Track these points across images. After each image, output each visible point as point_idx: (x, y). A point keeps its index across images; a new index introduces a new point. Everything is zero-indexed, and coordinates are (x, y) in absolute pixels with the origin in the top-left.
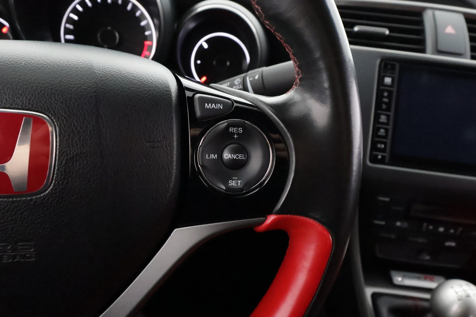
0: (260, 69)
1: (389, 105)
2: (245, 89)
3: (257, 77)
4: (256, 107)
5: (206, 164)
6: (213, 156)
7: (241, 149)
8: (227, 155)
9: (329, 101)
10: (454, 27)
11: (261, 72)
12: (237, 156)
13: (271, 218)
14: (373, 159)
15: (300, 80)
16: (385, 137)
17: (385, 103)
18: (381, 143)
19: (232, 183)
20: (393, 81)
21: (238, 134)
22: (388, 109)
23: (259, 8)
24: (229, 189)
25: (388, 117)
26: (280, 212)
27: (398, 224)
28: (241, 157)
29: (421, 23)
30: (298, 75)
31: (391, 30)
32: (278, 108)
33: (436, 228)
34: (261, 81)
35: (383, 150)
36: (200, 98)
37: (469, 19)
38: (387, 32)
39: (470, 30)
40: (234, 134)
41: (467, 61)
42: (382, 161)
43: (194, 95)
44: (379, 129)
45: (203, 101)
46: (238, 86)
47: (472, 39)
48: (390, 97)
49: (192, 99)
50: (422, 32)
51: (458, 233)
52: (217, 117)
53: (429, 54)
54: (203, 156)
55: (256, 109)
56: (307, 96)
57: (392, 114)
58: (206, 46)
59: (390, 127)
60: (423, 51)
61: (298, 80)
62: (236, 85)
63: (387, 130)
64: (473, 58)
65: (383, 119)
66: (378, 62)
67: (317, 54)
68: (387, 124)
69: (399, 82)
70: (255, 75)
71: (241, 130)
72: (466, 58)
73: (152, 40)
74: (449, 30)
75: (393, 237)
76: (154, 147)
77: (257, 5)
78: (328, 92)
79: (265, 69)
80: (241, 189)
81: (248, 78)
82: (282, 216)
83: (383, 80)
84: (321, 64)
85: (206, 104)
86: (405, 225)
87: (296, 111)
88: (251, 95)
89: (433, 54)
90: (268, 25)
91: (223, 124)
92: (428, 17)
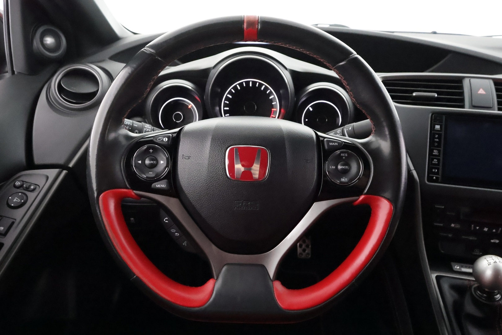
0: (352, 124)
1: (439, 143)
2: (344, 135)
3: (350, 129)
4: (353, 144)
5: (330, 171)
6: (334, 167)
7: (347, 164)
8: (340, 167)
9: (389, 140)
10: (484, 90)
11: (353, 126)
12: (345, 167)
13: (362, 197)
14: (430, 179)
15: (375, 131)
16: (438, 164)
17: (437, 142)
18: (435, 168)
19: (343, 180)
20: (441, 127)
21: (345, 157)
22: (439, 146)
23: (354, 100)
24: (341, 182)
25: (439, 151)
26: (366, 194)
27: (453, 225)
28: (347, 167)
29: (461, 88)
30: (374, 129)
31: (438, 93)
32: (364, 145)
33: (482, 228)
34: (353, 130)
35: (437, 173)
36: (327, 140)
37: (497, 83)
38: (436, 96)
39: (497, 90)
40: (343, 157)
41: (496, 112)
42: (436, 181)
43: (324, 139)
44: (433, 160)
45: (328, 142)
46: (339, 134)
47: (498, 97)
48: (439, 138)
49: (323, 141)
50: (462, 94)
51: (499, 232)
52: (335, 149)
53: (466, 109)
54: (328, 168)
55: (354, 145)
56: (378, 138)
57: (442, 149)
58: (311, 109)
59: (441, 158)
60: (463, 107)
61: (374, 131)
62: (338, 134)
63: (439, 160)
64: (499, 109)
65: (435, 152)
66: (430, 115)
67: (382, 119)
68: (439, 156)
69: (445, 128)
70: (349, 127)
71: (346, 155)
72: (494, 110)
73: (276, 108)
74: (481, 91)
75: (450, 235)
76: (307, 162)
77: (354, 98)
78: (388, 136)
79: (355, 124)
80: (347, 183)
81: (345, 129)
82: (367, 196)
83: (434, 127)
84: (384, 124)
85: (330, 143)
86: (458, 226)
87: (374, 146)
88: (347, 137)
89: (469, 108)
90: (358, 106)
91: (338, 152)
92: (466, 83)
